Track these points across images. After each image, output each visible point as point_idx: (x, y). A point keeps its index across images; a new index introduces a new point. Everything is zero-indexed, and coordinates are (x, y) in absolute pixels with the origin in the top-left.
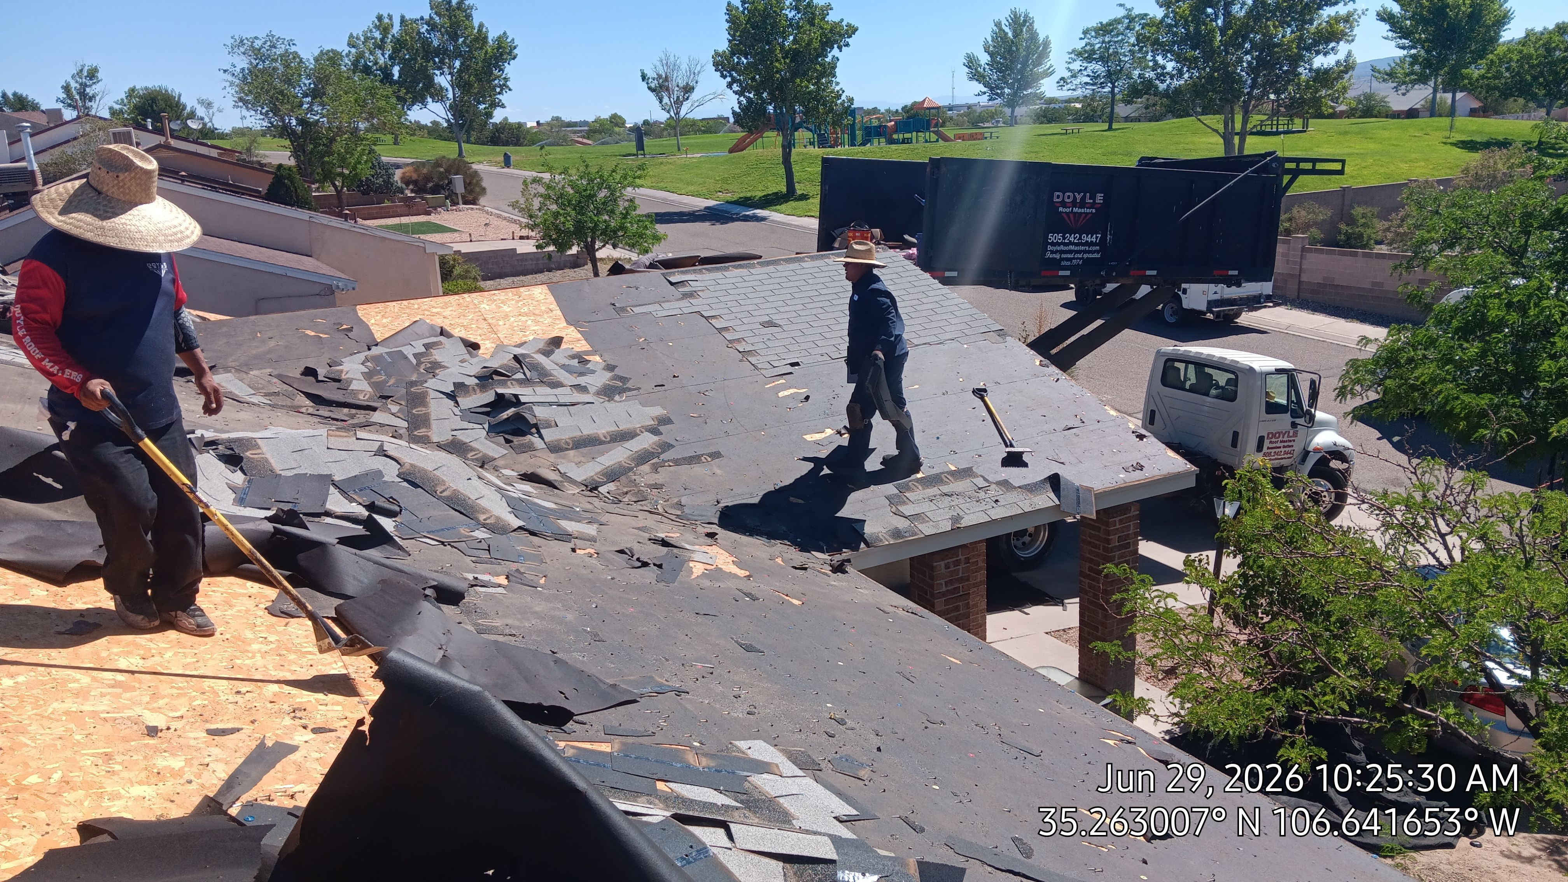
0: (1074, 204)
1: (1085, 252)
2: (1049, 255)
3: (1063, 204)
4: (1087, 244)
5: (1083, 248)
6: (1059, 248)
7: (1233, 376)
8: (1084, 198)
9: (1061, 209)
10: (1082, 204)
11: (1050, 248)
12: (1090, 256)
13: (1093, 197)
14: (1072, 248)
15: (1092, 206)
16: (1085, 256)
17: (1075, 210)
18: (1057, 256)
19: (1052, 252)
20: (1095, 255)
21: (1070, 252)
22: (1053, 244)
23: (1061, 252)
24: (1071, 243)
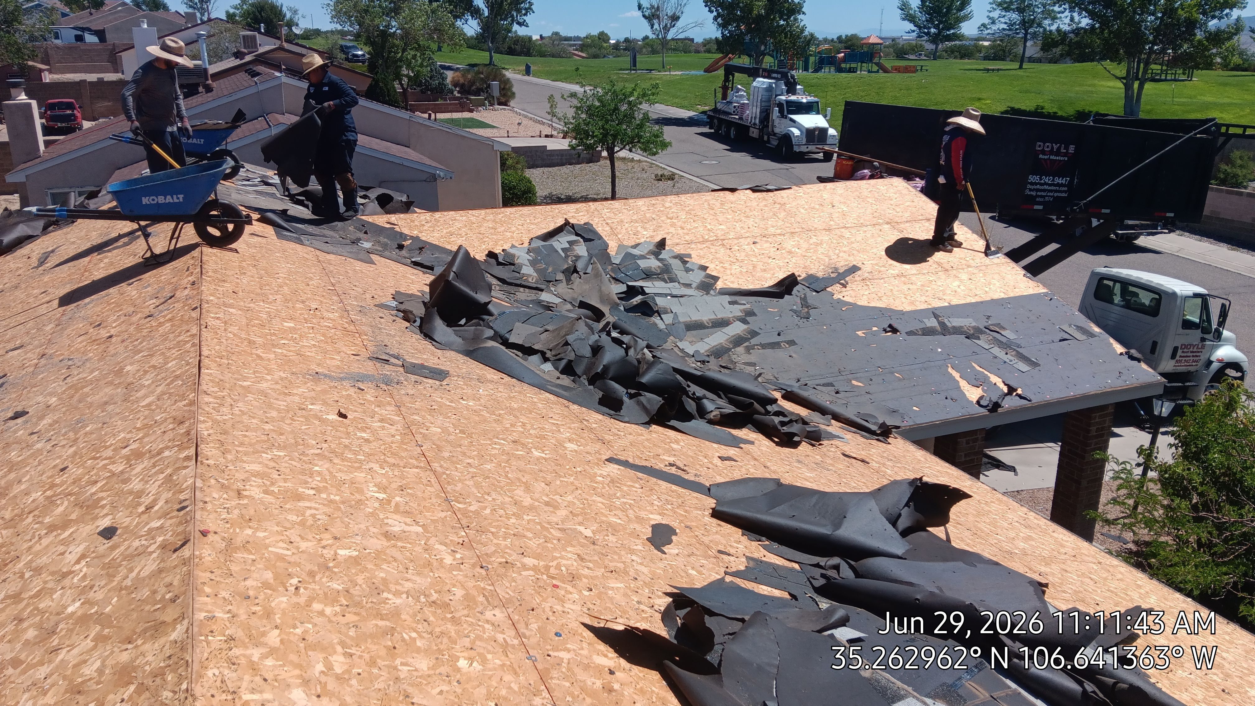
0: (1051, 152)
1: (1056, 191)
2: (1028, 192)
3: (1043, 152)
4: (1058, 185)
5: (1054, 188)
6: (1036, 187)
7: (1157, 297)
8: (1059, 148)
9: (1041, 156)
10: (1058, 153)
11: (1029, 186)
12: (1060, 194)
13: (1067, 148)
14: (1046, 187)
15: (1065, 155)
16: (1056, 195)
17: (1052, 157)
18: (1034, 194)
19: (1030, 190)
20: (1064, 195)
21: (1044, 191)
22: (1032, 184)
23: (1038, 190)
24: (1045, 184)
